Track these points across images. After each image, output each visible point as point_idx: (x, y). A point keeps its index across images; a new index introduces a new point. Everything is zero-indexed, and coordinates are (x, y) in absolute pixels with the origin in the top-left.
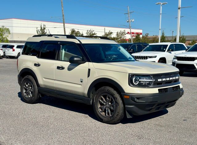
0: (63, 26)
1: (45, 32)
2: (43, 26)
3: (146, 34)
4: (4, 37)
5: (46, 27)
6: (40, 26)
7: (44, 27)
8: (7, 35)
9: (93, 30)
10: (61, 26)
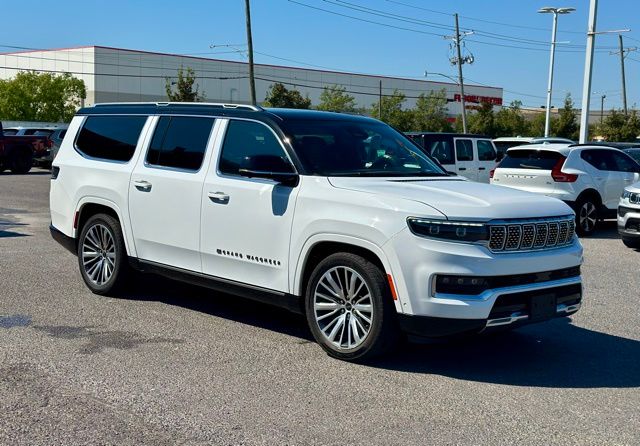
0: (249, 75)
1: (193, 91)
2: (185, 74)
3: (512, 104)
4: (67, 104)
5: (195, 75)
6: (176, 74)
7: (190, 76)
8: (76, 99)
9: (342, 88)
10: (242, 75)
